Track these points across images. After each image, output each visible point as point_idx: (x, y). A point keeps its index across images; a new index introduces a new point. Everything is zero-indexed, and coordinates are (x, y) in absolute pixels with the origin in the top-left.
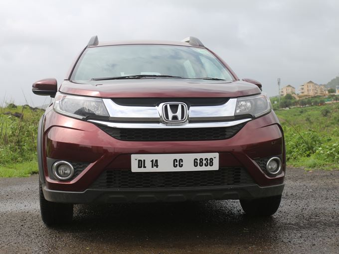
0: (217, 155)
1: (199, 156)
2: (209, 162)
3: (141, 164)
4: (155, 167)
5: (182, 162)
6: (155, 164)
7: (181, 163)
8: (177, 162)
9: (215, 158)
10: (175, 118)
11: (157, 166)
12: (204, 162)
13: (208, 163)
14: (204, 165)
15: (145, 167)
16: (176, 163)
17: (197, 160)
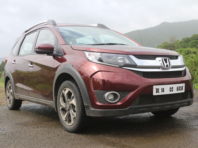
1: (178, 85)
3: (157, 91)
4: (163, 92)
6: (163, 90)
7: (173, 89)
8: (171, 89)
10: (167, 66)
11: (163, 91)
12: (180, 88)
14: (180, 90)
15: (159, 92)
17: (178, 87)
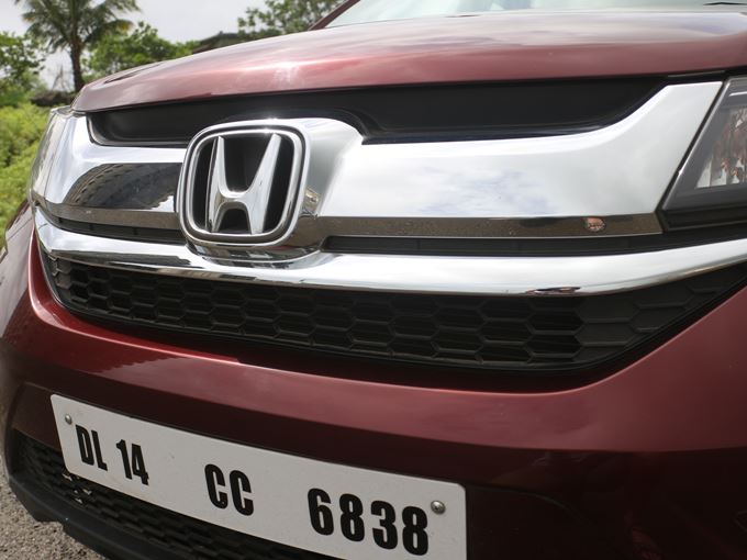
0: (452, 495)
1: (339, 479)
2: (400, 525)
3: (88, 447)
4: (137, 479)
5: (247, 488)
6: (133, 463)
7: (244, 495)
8: (222, 482)
9: (440, 511)
11: (144, 477)
12: (371, 521)
13: (392, 532)
14: (369, 534)
15: (102, 464)
16: (219, 488)
17: (326, 498)
